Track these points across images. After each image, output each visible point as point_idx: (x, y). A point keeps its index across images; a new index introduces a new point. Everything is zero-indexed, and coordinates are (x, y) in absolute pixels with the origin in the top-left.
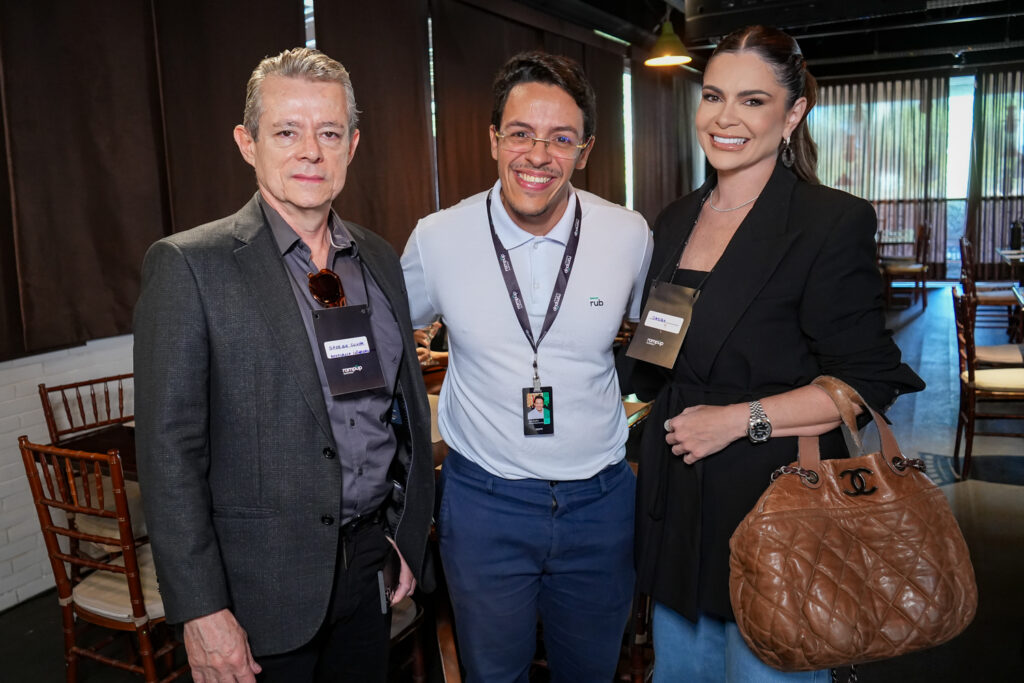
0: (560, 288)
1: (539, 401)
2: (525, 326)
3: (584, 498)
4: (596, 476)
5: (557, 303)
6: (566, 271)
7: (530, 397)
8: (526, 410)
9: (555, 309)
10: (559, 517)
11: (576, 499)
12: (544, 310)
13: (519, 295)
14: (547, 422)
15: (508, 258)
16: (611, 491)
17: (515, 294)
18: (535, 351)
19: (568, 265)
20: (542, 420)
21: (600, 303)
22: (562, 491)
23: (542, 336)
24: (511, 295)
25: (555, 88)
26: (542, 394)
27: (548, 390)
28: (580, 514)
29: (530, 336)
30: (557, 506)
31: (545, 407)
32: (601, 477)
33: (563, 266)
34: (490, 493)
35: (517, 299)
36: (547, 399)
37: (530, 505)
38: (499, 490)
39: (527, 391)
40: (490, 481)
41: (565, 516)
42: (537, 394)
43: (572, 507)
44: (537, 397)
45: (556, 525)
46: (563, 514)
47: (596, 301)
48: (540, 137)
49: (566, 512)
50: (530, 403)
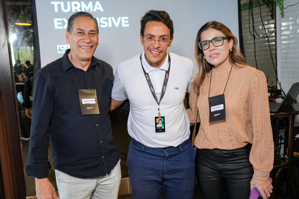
0: (165, 84)
1: (160, 121)
2: (155, 97)
3: (174, 153)
4: (178, 146)
5: (164, 89)
6: (167, 78)
7: (157, 120)
8: (156, 124)
9: (164, 91)
10: (166, 159)
11: (172, 153)
12: (160, 91)
13: (152, 87)
14: (163, 128)
15: (148, 76)
16: (184, 151)
17: (151, 87)
18: (159, 105)
19: (167, 77)
20: (161, 127)
21: (177, 88)
22: (167, 151)
23: (160, 100)
24: (150, 87)
25: (160, 23)
26: (161, 119)
27: (163, 117)
28: (174, 159)
29: (157, 100)
30: (165, 156)
31: (162, 123)
32: (180, 146)
33: (166, 77)
34: (143, 152)
35: (152, 88)
36: (163, 120)
37: (157, 156)
38: (147, 151)
39: (156, 118)
40: (143, 148)
41: (168, 159)
42: (160, 119)
43: (170, 156)
44: (159, 120)
45: (165, 162)
46: (167, 159)
47: (176, 88)
48: (157, 39)
49: (168, 158)
50: (157, 122)
